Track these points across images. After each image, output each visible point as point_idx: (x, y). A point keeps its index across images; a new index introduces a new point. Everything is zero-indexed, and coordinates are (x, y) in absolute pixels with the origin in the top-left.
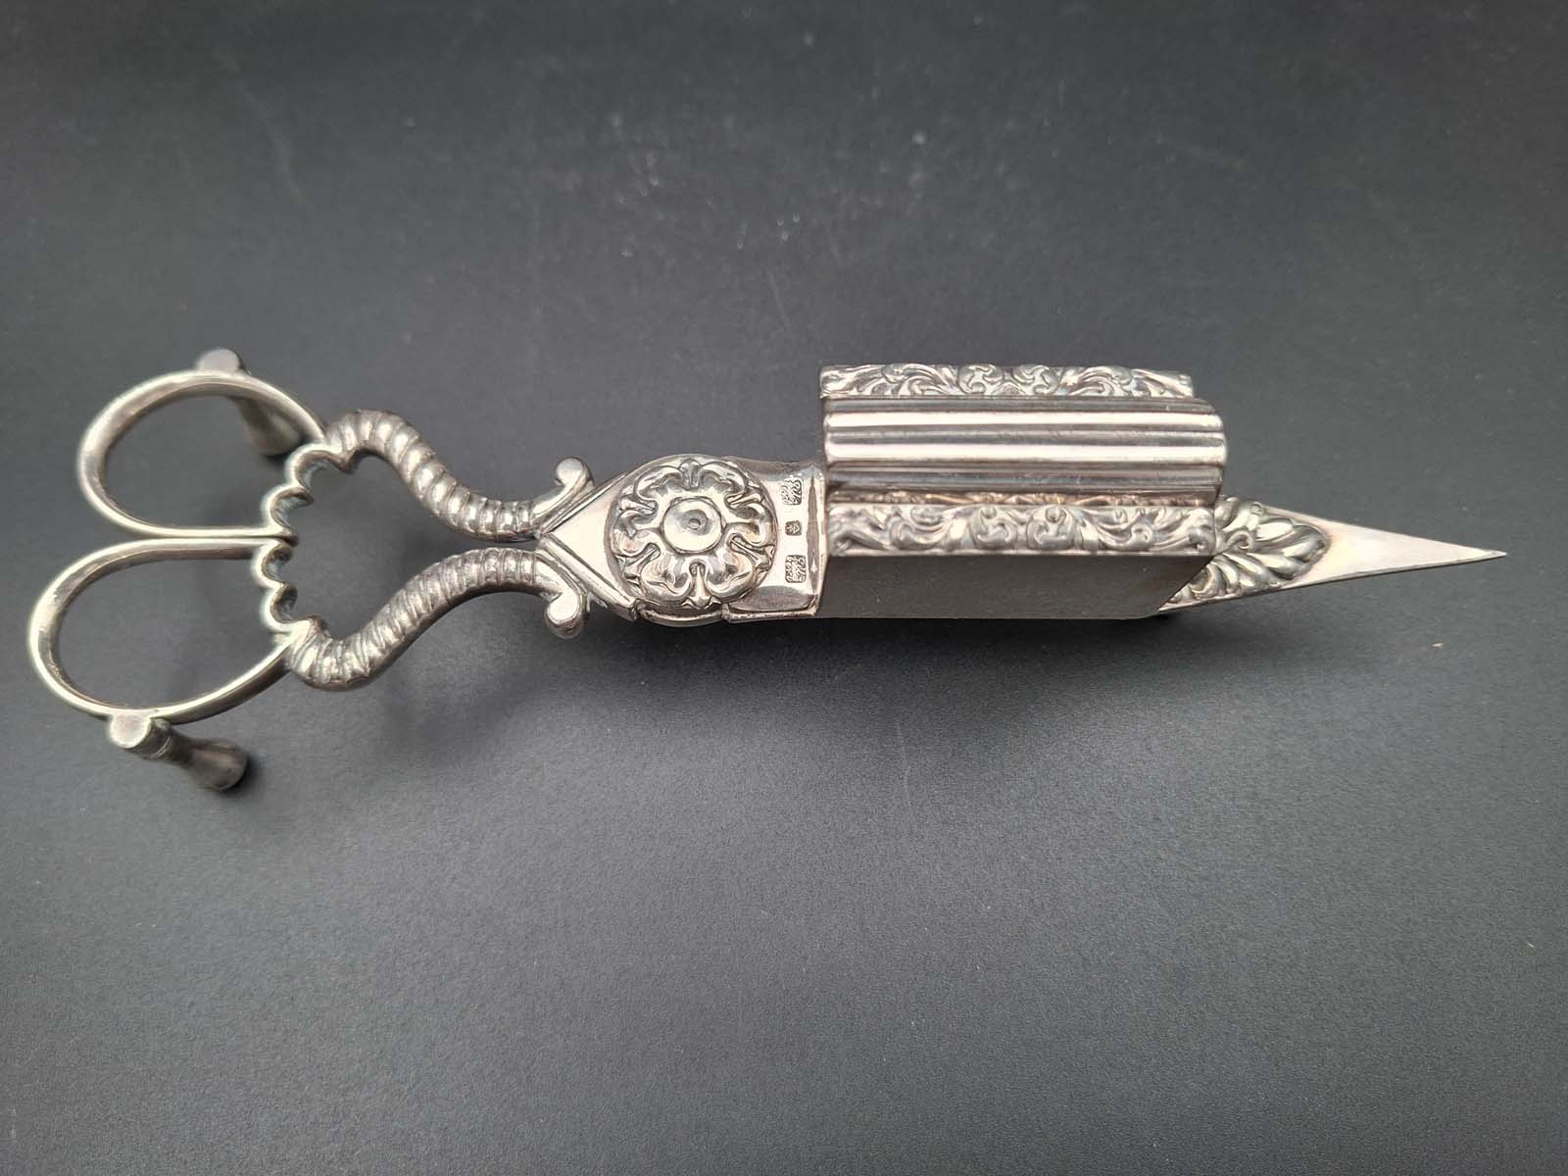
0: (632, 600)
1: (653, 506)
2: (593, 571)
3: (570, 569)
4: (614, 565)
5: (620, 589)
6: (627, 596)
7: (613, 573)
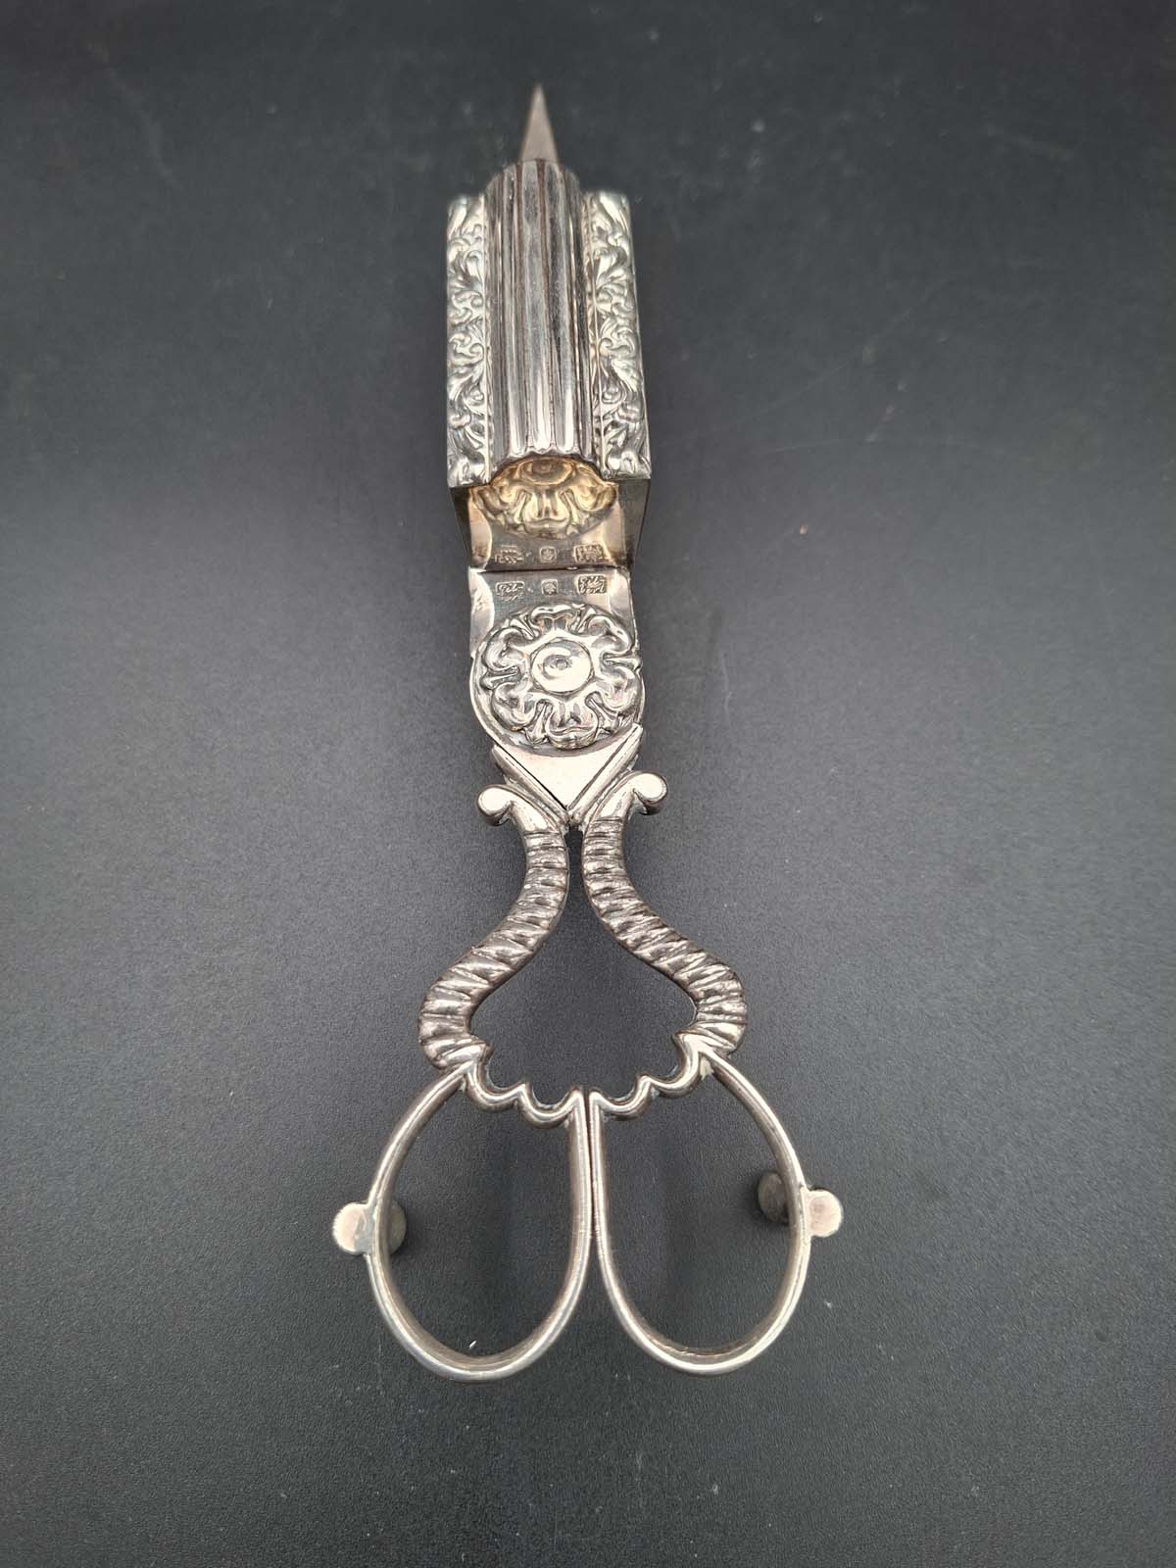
0: (635, 725)
1: (542, 705)
2: (607, 764)
3: (606, 787)
4: (601, 744)
5: (625, 737)
6: (632, 729)
7: (610, 744)
